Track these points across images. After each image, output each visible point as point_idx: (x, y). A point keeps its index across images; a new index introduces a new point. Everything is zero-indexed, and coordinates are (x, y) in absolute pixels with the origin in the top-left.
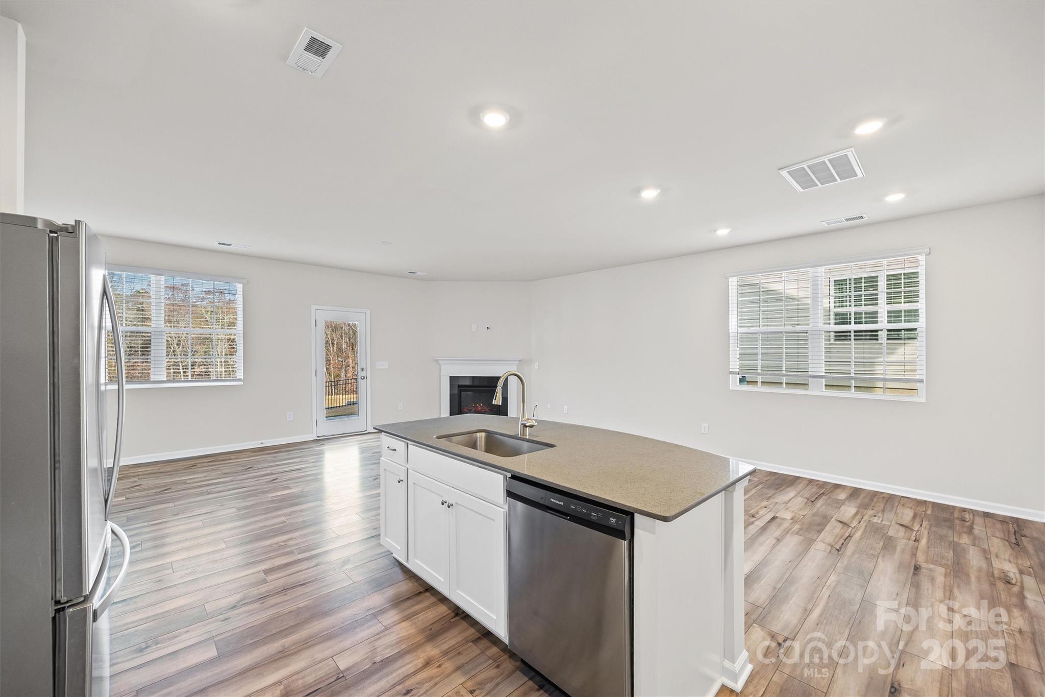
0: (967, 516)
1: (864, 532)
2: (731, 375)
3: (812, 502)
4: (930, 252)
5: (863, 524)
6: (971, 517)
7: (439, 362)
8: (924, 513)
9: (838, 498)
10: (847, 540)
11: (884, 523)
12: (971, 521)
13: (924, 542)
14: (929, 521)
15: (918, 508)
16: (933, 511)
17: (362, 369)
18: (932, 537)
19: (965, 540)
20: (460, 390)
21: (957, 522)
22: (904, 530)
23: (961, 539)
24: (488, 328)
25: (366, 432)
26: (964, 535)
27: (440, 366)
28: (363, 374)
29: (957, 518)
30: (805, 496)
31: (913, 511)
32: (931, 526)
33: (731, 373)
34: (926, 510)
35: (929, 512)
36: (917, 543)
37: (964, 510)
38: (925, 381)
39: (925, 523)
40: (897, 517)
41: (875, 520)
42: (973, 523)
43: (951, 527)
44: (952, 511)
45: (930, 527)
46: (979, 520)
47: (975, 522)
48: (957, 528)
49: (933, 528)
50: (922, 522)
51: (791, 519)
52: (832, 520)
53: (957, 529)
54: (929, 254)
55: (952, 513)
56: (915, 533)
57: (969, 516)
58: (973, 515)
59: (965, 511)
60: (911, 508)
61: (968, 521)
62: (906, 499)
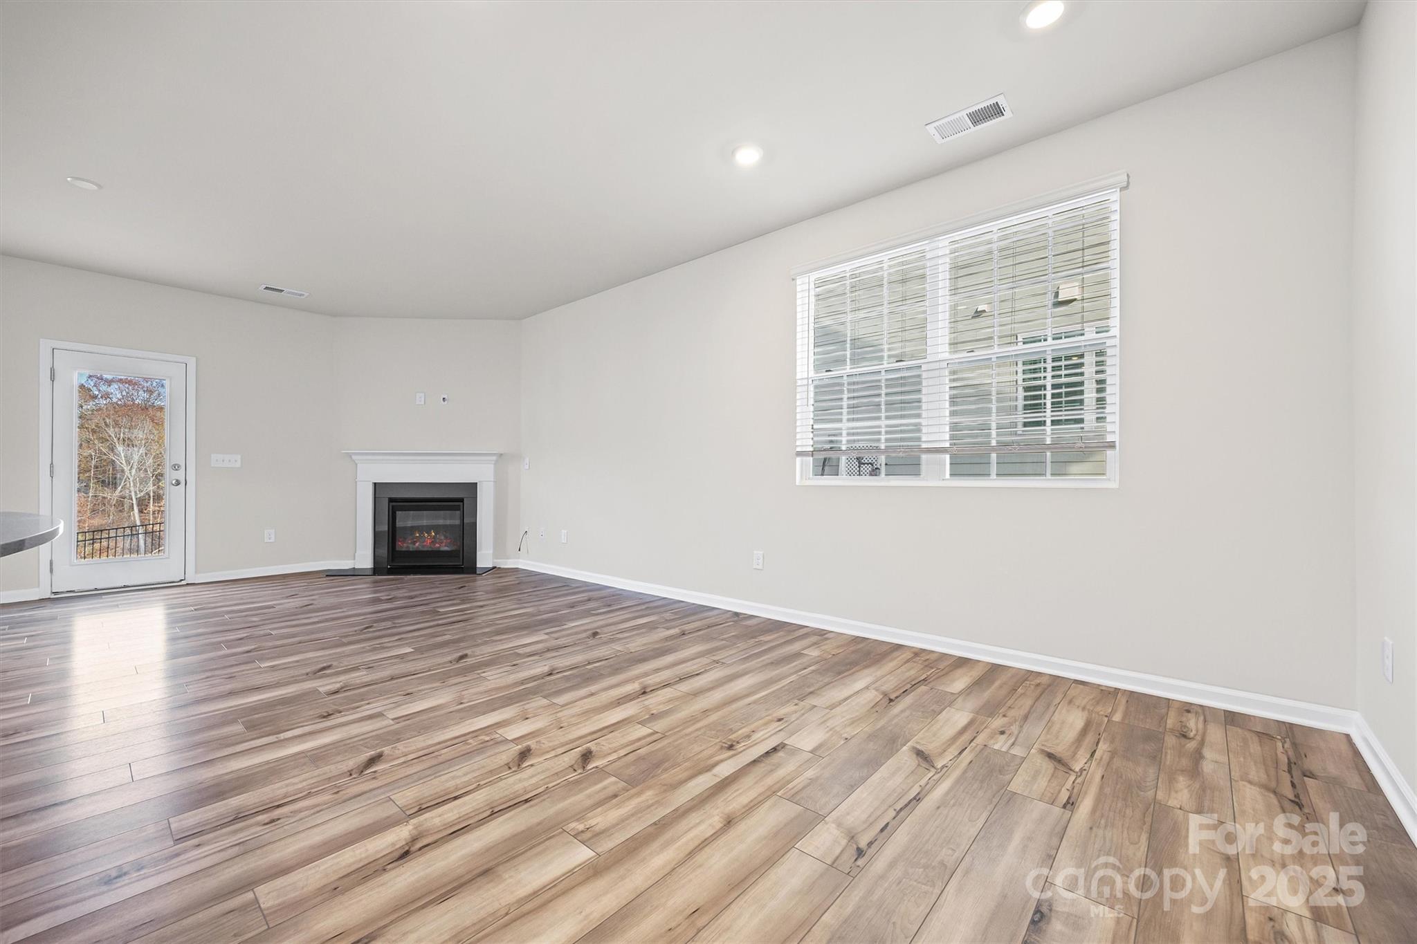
0: (1193, 723)
1: (958, 782)
2: (798, 459)
3: (891, 700)
4: (1128, 183)
5: (967, 756)
6: (1201, 726)
7: (354, 457)
8: (1106, 719)
9: (948, 690)
10: (902, 813)
11: (1014, 751)
12: (1199, 738)
13: (1085, 806)
14: (1112, 741)
15: (1099, 708)
16: (1124, 717)
17: (176, 467)
18: (1108, 790)
19: (1181, 795)
20: (393, 506)
21: (1170, 741)
22: (1050, 771)
23: (1173, 794)
24: (444, 399)
25: (183, 583)
26: (1181, 778)
27: (356, 464)
28: (180, 475)
29: (1172, 731)
30: (884, 688)
31: (1086, 713)
32: (1113, 754)
33: (800, 454)
34: (1113, 711)
35: (1117, 717)
36: (1068, 813)
37: (1187, 708)
38: (1117, 444)
39: (1103, 747)
40: (1048, 733)
41: (1000, 744)
42: (1202, 743)
43: (1156, 758)
44: (1164, 711)
45: (1112, 758)
46: (1215, 734)
47: (1208, 739)
48: (1169, 757)
49: (1117, 762)
50: (1098, 743)
51: (811, 752)
52: (905, 748)
53: (1168, 763)
54: (1127, 187)
55: (1163, 719)
56: (1072, 778)
57: (1197, 723)
58: (1205, 721)
59: (1188, 711)
60: (1084, 709)
61: (1192, 739)
62: (1081, 686)
